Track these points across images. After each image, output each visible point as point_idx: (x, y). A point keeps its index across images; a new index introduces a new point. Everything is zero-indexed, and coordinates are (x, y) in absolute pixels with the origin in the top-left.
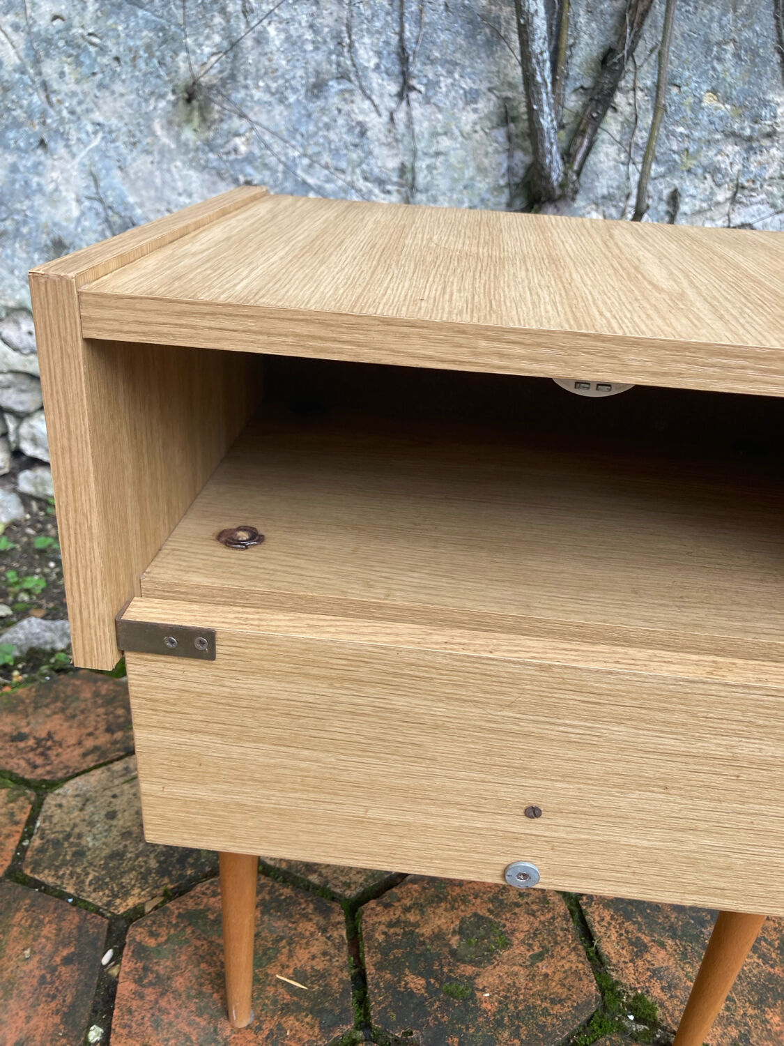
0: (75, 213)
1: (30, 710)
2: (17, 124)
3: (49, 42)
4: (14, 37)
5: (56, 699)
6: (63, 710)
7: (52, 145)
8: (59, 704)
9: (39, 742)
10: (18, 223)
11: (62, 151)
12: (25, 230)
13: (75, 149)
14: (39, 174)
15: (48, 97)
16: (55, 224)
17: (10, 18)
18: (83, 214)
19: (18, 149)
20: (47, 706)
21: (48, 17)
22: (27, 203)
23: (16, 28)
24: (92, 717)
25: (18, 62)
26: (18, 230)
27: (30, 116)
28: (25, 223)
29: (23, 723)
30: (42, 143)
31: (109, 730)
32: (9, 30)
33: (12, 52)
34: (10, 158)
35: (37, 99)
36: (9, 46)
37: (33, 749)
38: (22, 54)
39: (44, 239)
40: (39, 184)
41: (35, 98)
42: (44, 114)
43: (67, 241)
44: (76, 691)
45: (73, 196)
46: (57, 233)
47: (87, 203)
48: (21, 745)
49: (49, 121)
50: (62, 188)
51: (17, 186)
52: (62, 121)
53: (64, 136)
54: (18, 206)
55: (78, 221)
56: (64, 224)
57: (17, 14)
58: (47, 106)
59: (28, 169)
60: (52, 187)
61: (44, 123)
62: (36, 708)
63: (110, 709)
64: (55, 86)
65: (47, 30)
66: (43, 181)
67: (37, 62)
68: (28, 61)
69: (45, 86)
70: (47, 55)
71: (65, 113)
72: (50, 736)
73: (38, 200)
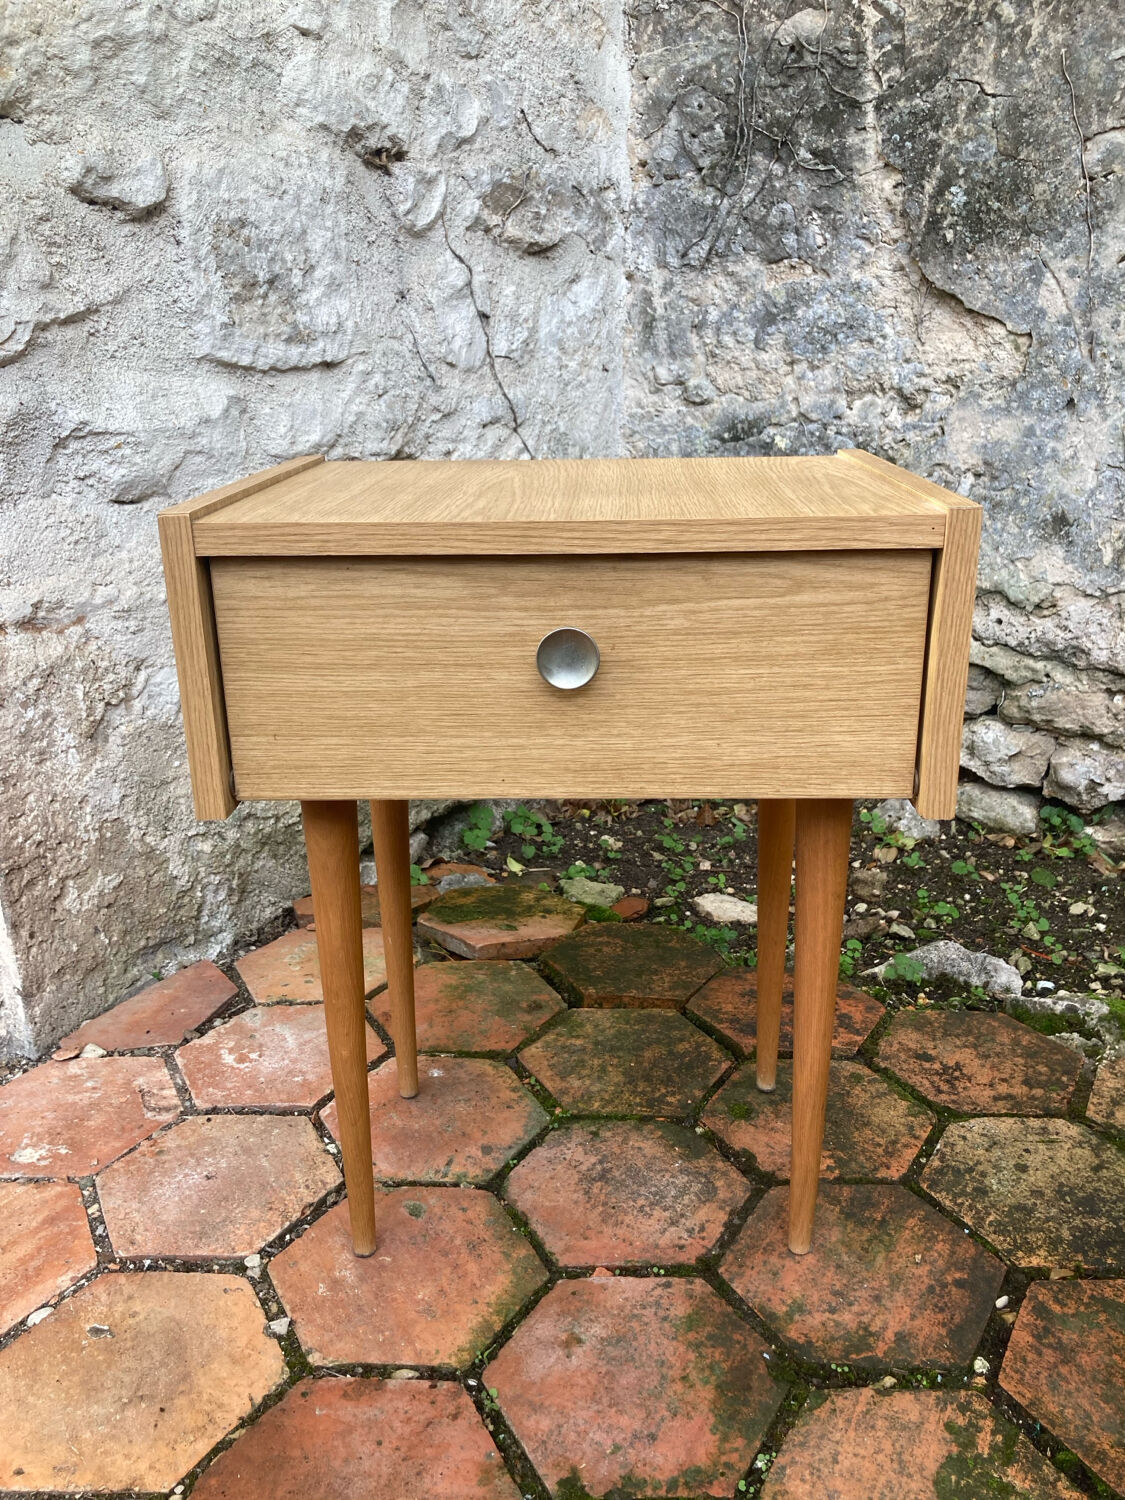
0: (1091, 484)
1: (939, 1035)
2: (1046, 382)
3: (1109, 287)
4: (1068, 284)
5: (969, 1032)
6: (975, 1047)
7: (1082, 405)
8: (971, 1039)
9: (945, 1068)
10: (1018, 492)
11: (1093, 412)
12: (1023, 502)
13: (1108, 410)
14: (1058, 439)
15: (1091, 351)
16: (1061, 497)
17: (1069, 262)
18: (1100, 485)
19: (1041, 410)
20: (957, 1036)
21: (1115, 259)
22: (1035, 471)
23: (1072, 273)
24: (1009, 1064)
25: (1065, 311)
26: (1016, 501)
27: (1063, 373)
28: (1026, 493)
29: (931, 1045)
30: (1071, 403)
31: (1026, 1082)
32: (1063, 276)
33: (1060, 300)
34: (1028, 421)
35: (1079, 353)
36: (1059, 294)
37: (937, 1073)
38: (1072, 303)
39: (1045, 513)
40: (1054, 450)
41: (1075, 353)
42: (1081, 370)
43: (1071, 517)
44: (993, 1033)
45: (1093, 464)
46: (1063, 506)
47: (1108, 473)
48: (927, 1065)
49: (1085, 378)
50: (1081, 455)
51: (1028, 452)
52: (1102, 377)
53: (1099, 395)
54: (1023, 474)
55: (1092, 493)
56: (1074, 497)
57: (1077, 258)
58: (1088, 362)
59: (1046, 434)
60: (1069, 453)
61: (1078, 381)
62: (946, 1034)
63: (1031, 1062)
64: (1104, 338)
65: (1110, 273)
66: (1059, 447)
67: (1088, 309)
68: (1077, 311)
69: (1091, 339)
70: (1102, 303)
71: (1108, 368)
72: (958, 1067)
73: (1049, 468)
